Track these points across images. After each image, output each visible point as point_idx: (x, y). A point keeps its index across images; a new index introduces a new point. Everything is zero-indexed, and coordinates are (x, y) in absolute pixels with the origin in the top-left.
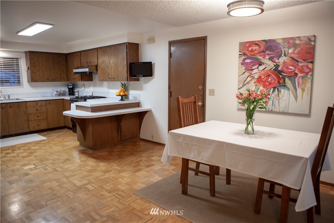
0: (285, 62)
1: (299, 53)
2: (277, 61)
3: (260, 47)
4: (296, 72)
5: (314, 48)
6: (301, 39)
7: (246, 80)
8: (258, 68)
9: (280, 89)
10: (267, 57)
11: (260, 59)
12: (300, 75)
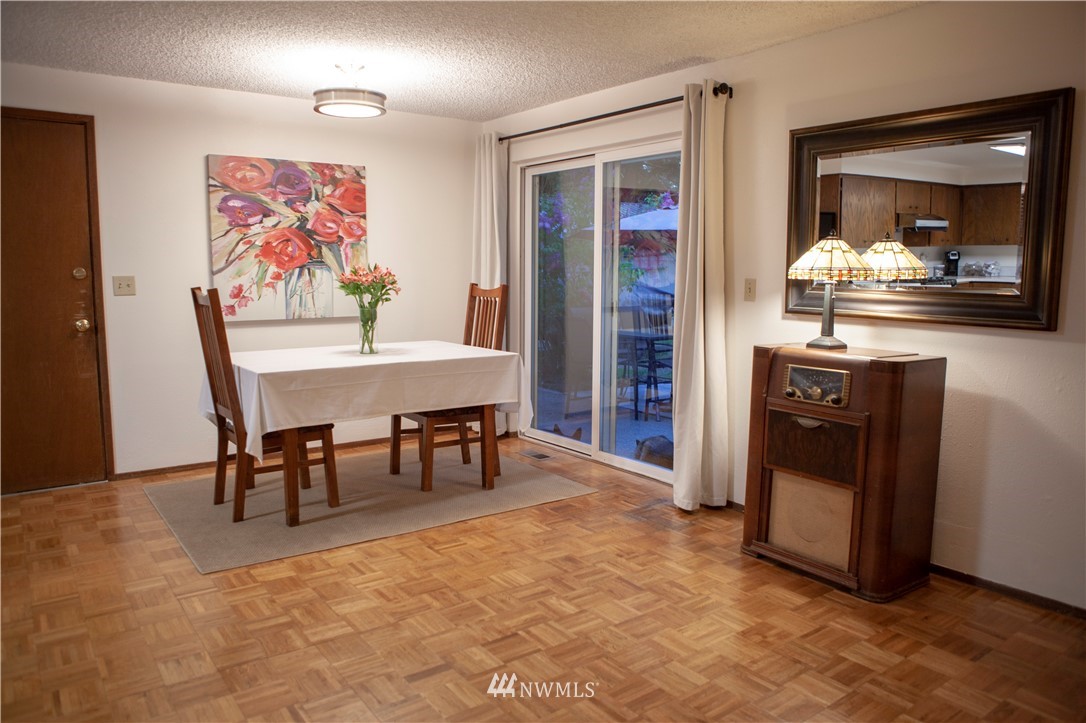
0: (318, 214)
1: (342, 197)
2: (302, 209)
3: (264, 175)
4: (341, 234)
5: (363, 190)
6: (344, 169)
7: (233, 250)
8: (261, 222)
9: (312, 269)
10: (282, 199)
11: (266, 203)
12: (347, 240)
